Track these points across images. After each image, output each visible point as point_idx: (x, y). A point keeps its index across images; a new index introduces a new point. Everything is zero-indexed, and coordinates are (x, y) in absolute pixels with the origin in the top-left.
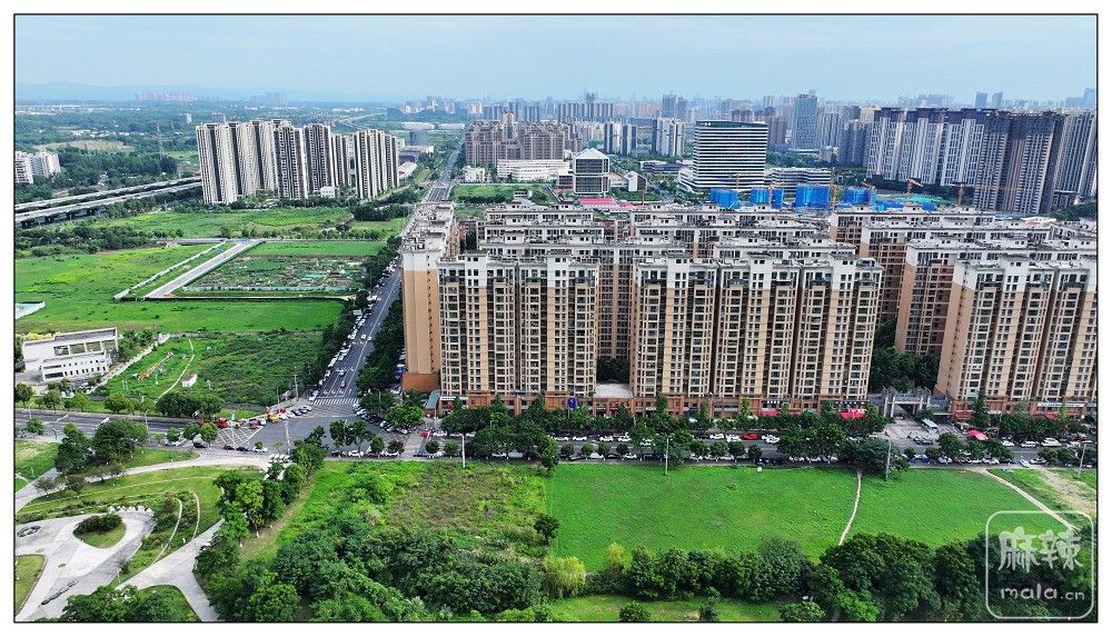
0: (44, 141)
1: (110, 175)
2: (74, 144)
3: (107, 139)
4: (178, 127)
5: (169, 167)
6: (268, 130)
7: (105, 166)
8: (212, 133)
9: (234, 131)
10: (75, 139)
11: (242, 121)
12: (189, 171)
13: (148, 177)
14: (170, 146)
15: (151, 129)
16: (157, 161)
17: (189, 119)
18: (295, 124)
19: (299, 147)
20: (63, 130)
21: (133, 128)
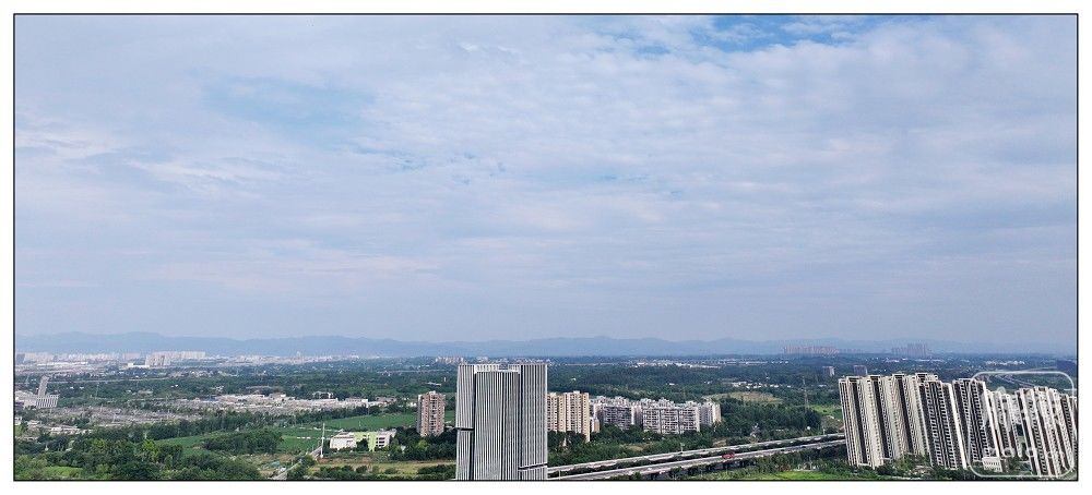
0: (711, 392)
1: (761, 427)
2: (734, 396)
3: (759, 390)
4: (821, 380)
5: (813, 421)
6: (912, 383)
7: (757, 417)
8: (855, 386)
9: (876, 384)
10: (734, 390)
11: (885, 374)
12: (833, 426)
13: (793, 432)
14: (814, 399)
15: (797, 382)
16: (802, 414)
17: (832, 372)
18: (942, 378)
19: (949, 406)
20: (725, 382)
21: (782, 381)
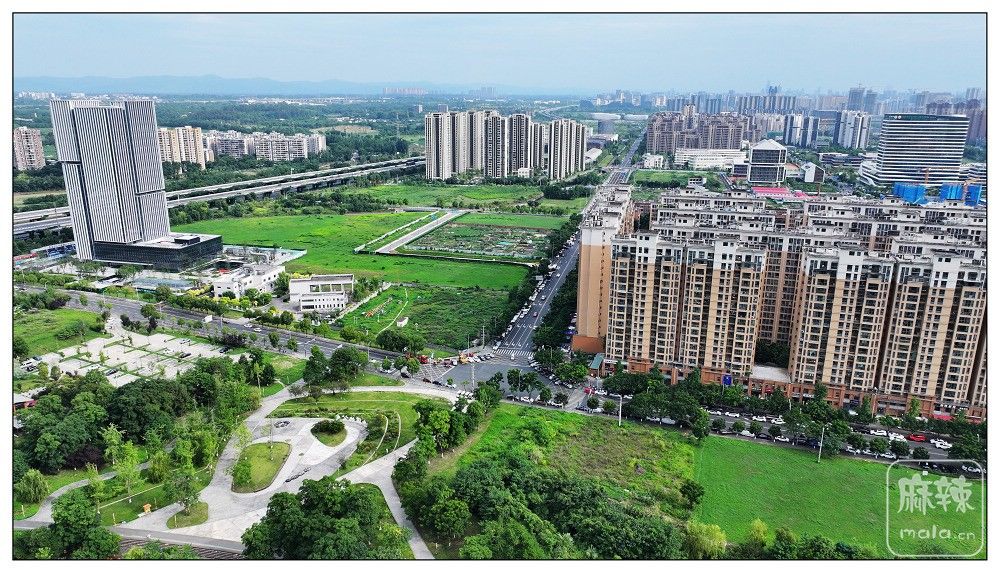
0: (318, 126)
1: (360, 153)
2: (337, 129)
3: (360, 124)
4: (411, 116)
5: (402, 147)
6: (480, 118)
7: (357, 146)
8: (437, 120)
9: (453, 119)
10: (338, 124)
11: (461, 111)
12: (417, 151)
13: (386, 156)
14: (404, 131)
15: (392, 117)
16: (394, 143)
17: (421, 109)
18: (503, 114)
19: (503, 134)
20: (331, 117)
21: (379, 116)
